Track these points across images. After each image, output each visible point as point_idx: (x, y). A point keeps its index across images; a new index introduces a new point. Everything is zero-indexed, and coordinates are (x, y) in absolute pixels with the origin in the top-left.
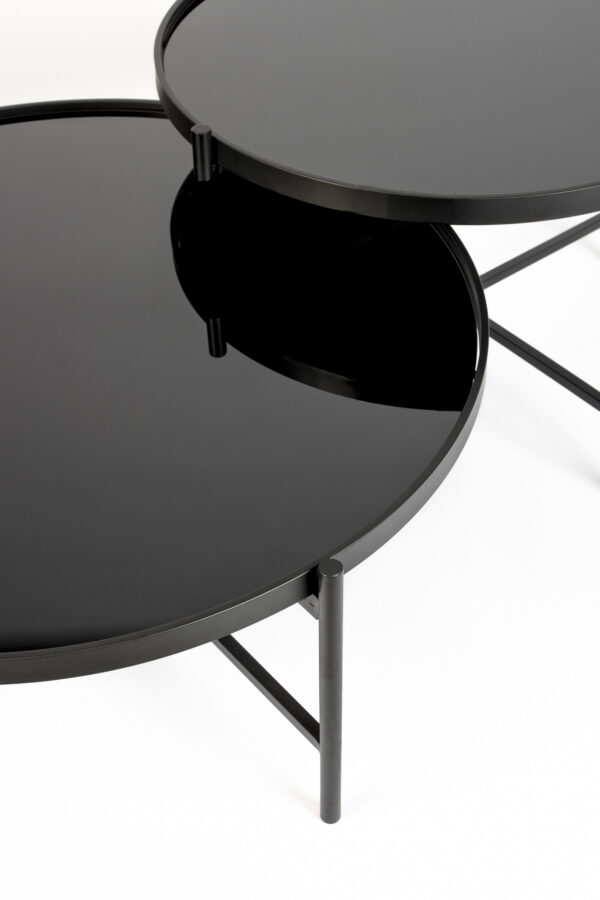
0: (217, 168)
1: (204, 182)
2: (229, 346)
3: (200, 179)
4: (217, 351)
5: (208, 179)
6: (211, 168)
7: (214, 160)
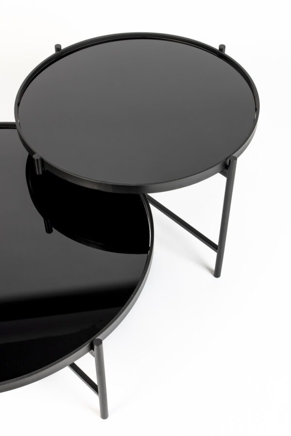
0: (44, 169)
1: (39, 175)
2: (54, 229)
3: (38, 174)
4: (49, 231)
5: (41, 173)
6: (42, 169)
7: (43, 166)
